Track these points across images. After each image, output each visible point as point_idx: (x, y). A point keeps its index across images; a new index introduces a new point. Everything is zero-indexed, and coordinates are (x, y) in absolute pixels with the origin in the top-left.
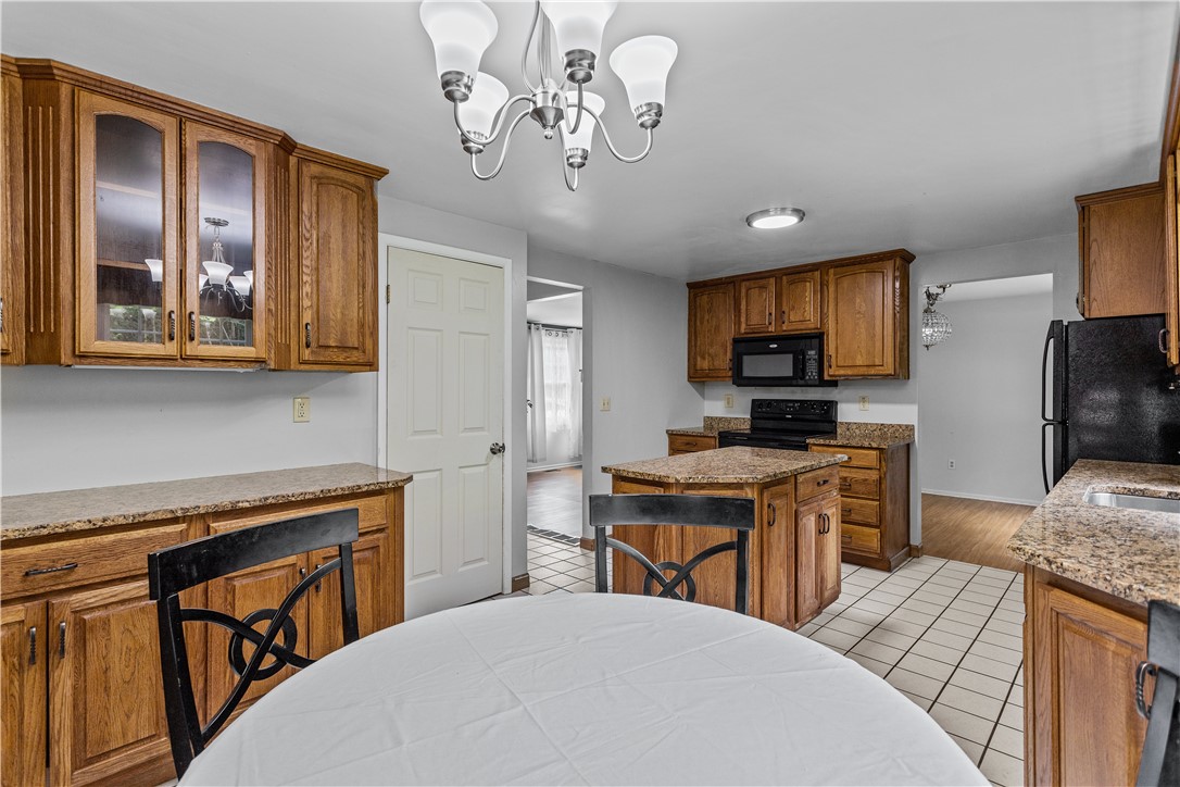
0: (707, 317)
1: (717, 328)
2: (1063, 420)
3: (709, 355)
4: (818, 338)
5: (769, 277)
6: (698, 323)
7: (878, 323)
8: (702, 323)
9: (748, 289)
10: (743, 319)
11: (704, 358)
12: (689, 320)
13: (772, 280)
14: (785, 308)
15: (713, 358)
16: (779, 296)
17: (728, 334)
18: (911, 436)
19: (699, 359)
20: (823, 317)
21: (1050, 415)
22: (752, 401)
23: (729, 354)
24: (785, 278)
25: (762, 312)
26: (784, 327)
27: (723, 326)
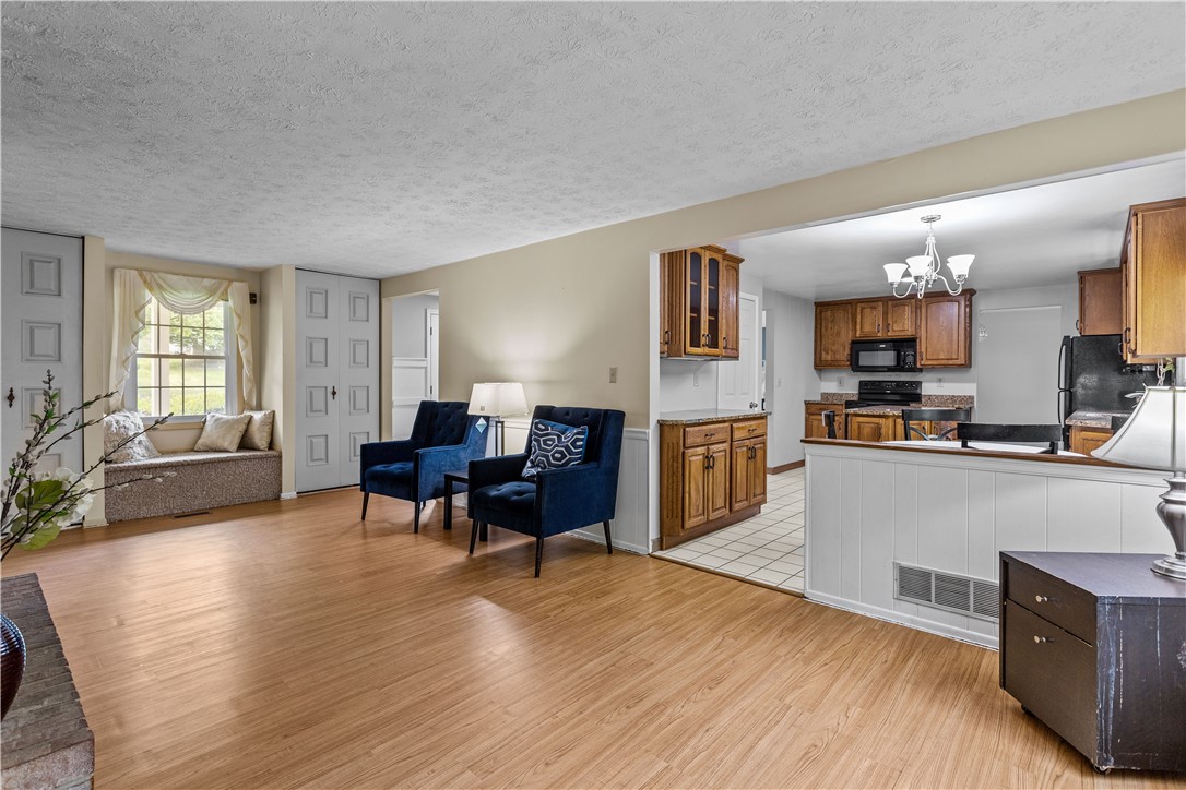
0: (830, 325)
1: (838, 333)
2: (1069, 389)
3: (832, 351)
4: (911, 342)
5: (878, 301)
6: (823, 329)
7: (955, 332)
8: (826, 330)
9: (862, 309)
10: (858, 327)
11: (827, 353)
12: (816, 327)
13: (880, 304)
14: (890, 322)
15: (834, 353)
16: (885, 314)
17: (846, 337)
18: (972, 402)
19: (824, 354)
20: (917, 327)
21: (1062, 386)
22: (861, 382)
23: (847, 351)
24: (890, 303)
25: (873, 324)
26: (889, 334)
27: (843, 332)
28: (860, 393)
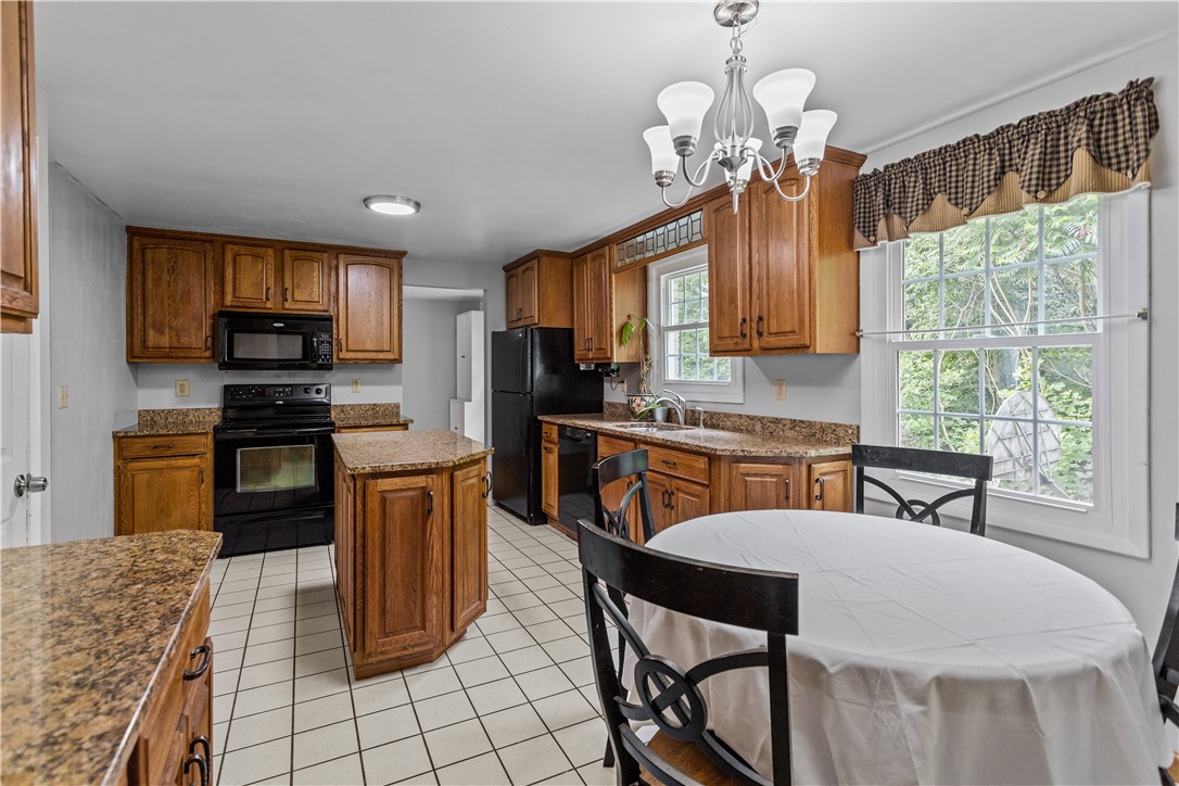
0: (166, 277)
1: (185, 295)
2: (531, 391)
3: (171, 328)
5: (267, 247)
6: (150, 284)
7: (387, 313)
8: (156, 285)
9: (236, 255)
10: (229, 288)
11: (160, 332)
13: (270, 251)
14: (288, 284)
15: (176, 332)
16: (279, 270)
17: (202, 303)
19: (151, 333)
20: (332, 299)
22: (227, 388)
23: (206, 331)
24: (287, 252)
25: (258, 285)
26: (287, 305)
27: (197, 295)
28: (225, 409)
